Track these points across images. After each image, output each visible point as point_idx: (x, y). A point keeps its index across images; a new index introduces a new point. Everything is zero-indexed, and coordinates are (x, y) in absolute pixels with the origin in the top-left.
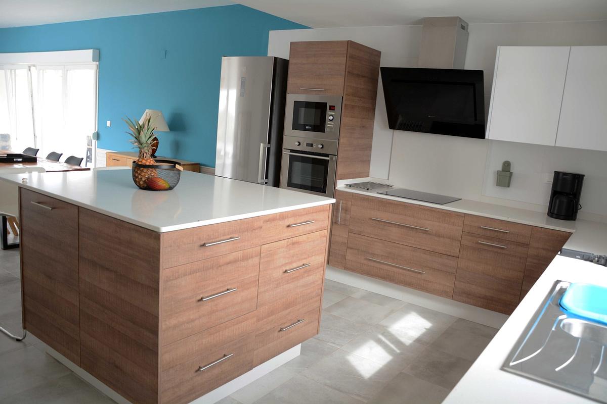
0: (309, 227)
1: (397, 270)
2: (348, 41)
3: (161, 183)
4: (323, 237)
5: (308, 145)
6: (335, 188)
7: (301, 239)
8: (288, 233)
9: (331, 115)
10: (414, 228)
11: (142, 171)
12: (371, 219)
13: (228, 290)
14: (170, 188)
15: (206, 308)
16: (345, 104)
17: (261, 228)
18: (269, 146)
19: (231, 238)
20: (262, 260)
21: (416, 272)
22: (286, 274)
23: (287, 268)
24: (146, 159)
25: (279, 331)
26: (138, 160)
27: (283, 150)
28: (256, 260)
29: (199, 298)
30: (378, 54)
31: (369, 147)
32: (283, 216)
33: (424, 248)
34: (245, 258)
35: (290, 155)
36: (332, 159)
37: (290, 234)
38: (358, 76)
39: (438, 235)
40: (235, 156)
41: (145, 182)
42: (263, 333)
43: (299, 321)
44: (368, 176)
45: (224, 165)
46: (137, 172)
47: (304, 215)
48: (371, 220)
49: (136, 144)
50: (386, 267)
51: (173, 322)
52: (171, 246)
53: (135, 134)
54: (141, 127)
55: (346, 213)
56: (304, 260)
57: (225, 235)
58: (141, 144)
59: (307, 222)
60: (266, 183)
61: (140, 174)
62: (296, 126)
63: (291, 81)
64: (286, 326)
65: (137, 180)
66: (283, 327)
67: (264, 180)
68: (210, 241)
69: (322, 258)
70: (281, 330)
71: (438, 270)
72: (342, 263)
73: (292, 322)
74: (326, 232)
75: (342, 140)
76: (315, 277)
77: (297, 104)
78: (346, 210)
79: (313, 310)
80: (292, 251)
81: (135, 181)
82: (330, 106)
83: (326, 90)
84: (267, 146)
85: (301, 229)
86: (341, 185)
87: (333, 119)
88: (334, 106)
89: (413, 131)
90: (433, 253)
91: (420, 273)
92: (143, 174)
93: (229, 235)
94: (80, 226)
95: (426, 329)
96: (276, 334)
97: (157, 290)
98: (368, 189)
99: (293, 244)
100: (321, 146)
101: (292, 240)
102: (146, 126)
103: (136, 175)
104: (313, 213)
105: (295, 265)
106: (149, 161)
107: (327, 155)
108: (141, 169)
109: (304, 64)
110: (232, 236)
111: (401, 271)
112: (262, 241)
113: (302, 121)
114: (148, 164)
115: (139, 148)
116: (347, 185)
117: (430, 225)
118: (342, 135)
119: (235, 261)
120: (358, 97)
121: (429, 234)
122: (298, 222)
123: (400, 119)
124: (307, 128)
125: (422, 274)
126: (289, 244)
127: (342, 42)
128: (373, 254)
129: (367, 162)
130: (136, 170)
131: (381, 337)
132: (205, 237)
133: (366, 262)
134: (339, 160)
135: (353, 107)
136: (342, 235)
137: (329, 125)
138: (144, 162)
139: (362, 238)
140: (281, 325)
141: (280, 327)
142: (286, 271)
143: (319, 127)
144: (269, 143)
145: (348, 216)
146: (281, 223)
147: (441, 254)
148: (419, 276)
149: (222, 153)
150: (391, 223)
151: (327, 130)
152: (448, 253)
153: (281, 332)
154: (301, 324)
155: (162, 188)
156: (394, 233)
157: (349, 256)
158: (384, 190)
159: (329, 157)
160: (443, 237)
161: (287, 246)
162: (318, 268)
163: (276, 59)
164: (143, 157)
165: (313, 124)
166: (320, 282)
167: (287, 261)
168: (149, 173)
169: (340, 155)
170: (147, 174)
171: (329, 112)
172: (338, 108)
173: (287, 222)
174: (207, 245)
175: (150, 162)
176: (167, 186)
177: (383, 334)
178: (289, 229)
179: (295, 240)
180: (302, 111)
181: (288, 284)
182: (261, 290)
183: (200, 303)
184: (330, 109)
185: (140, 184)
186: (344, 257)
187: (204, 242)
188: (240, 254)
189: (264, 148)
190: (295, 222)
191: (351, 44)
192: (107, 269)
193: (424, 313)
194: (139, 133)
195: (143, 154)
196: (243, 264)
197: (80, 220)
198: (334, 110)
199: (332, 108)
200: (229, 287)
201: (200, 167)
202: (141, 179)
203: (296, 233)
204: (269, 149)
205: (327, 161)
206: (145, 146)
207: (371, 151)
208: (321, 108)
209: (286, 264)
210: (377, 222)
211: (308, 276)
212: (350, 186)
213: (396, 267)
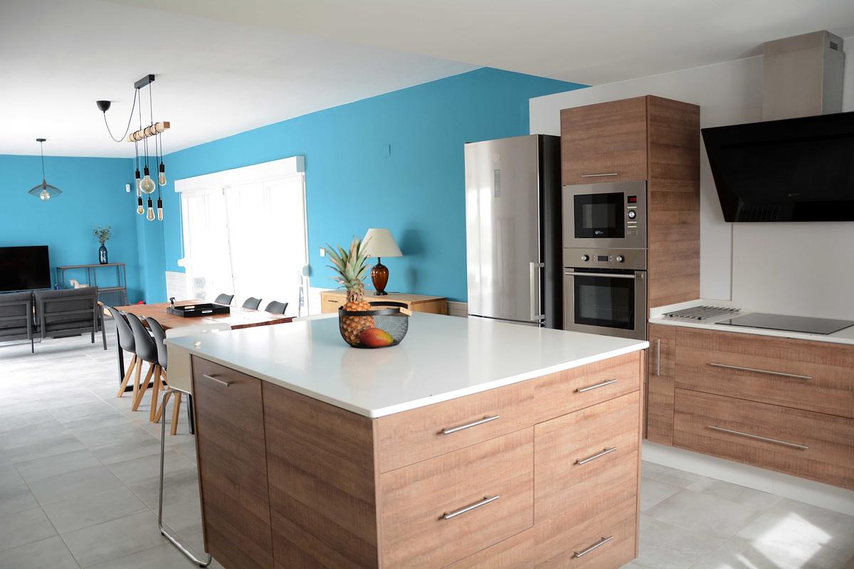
0: (609, 390)
1: (760, 443)
2: (646, 97)
3: (381, 337)
4: (634, 402)
5: (600, 258)
6: (647, 321)
7: (598, 409)
8: (577, 402)
9: (632, 210)
10: (781, 376)
11: (352, 320)
12: (710, 365)
13: (485, 499)
14: (395, 343)
15: (451, 529)
16: (652, 192)
17: (532, 397)
18: (543, 265)
19: (484, 418)
20: (537, 448)
21: (791, 447)
22: (577, 467)
23: (579, 456)
24: (357, 302)
25: (573, 557)
26: (346, 305)
27: (564, 270)
28: (528, 448)
29: (441, 514)
30: (696, 110)
31: (696, 253)
32: (566, 376)
33: (802, 407)
34: (510, 447)
35: (575, 276)
36: (639, 276)
37: (581, 403)
38: (668, 146)
39: (825, 385)
40: (495, 282)
41: (357, 336)
42: (546, 562)
43: (603, 539)
44: (698, 298)
45: (481, 297)
46: (345, 323)
47: (600, 371)
48: (710, 368)
49: (343, 282)
50: (741, 440)
51: (400, 554)
52: (390, 437)
53: (339, 267)
54: (347, 257)
55: (668, 359)
56: (605, 443)
57: (475, 414)
58: (349, 282)
59: (605, 382)
60: (542, 320)
61: (349, 325)
62: (580, 232)
63: (566, 166)
64: (582, 549)
65: (346, 334)
66: (578, 550)
67: (540, 317)
68: (452, 425)
69: (633, 435)
70: (575, 555)
71: (832, 443)
72: (668, 436)
73: (593, 542)
74: (638, 396)
75: (652, 247)
76: (626, 467)
77: (579, 200)
78: (668, 354)
79: (626, 519)
80: (585, 430)
81: (344, 336)
82: (629, 198)
83: (619, 174)
84: (540, 265)
85: (597, 393)
86: (657, 315)
87: (635, 216)
88: (635, 197)
89: (764, 221)
90: (819, 415)
91: (799, 448)
92: (353, 325)
93: (480, 413)
94: (265, 408)
95: (821, 544)
96: (568, 562)
97: (372, 507)
98: (700, 319)
99: (586, 418)
100: (621, 259)
101: (584, 413)
102: (354, 255)
103: (345, 327)
104: (614, 367)
105: (591, 451)
106: (361, 305)
107: (631, 272)
108: (351, 317)
109: (584, 139)
110: (486, 414)
111: (766, 446)
112: (535, 418)
113: (589, 224)
114: (360, 310)
115: (347, 287)
116: (666, 314)
117: (810, 368)
118: (651, 239)
119: (494, 453)
120: (670, 179)
121: (810, 384)
122: (592, 382)
123: (741, 204)
124: (597, 233)
125: (803, 449)
126: (578, 419)
127: (637, 99)
128: (718, 421)
129: (695, 275)
130: (344, 320)
131: (741, 558)
132: (443, 418)
133: (706, 433)
134: (651, 277)
135: (664, 195)
136: (664, 392)
137: (630, 225)
138: (354, 307)
139: (696, 396)
140: (574, 547)
141: (574, 550)
142: (577, 462)
143: (615, 230)
144: (542, 260)
145: (672, 363)
146: (563, 387)
147: (835, 417)
148: (798, 454)
149: (477, 280)
150: (743, 370)
151: (627, 233)
152: (846, 415)
153: (575, 559)
154: (606, 544)
155: (383, 343)
156: (750, 385)
157: (678, 425)
158: (726, 318)
159: (633, 274)
160: (835, 388)
161: (577, 422)
162: (628, 453)
163: (541, 137)
164: (353, 300)
165: (606, 226)
166: (634, 474)
167: (578, 447)
168: (362, 323)
169: (652, 270)
170: (359, 324)
171: (628, 207)
172: (641, 199)
173: (574, 385)
174: (446, 432)
175: (363, 307)
176: (389, 341)
177: (746, 554)
178: (578, 395)
179: (588, 411)
180: (588, 208)
181: (582, 481)
182: (539, 494)
183: (443, 521)
184: (629, 202)
185: (350, 340)
186: (671, 427)
187: (442, 428)
188: (501, 441)
189: (536, 269)
190: (586, 384)
191: (651, 100)
192: (304, 472)
193: (815, 515)
194: (345, 265)
195: (353, 296)
196: (508, 455)
197: (265, 400)
198: (635, 202)
199: (632, 200)
200: (486, 494)
201: (448, 303)
202: (352, 332)
203: (590, 400)
204: (543, 270)
205: (634, 279)
206: (354, 285)
207: (699, 258)
208: (614, 202)
209: (578, 450)
210: (719, 370)
211: (613, 466)
212: (671, 316)
213: (758, 440)
